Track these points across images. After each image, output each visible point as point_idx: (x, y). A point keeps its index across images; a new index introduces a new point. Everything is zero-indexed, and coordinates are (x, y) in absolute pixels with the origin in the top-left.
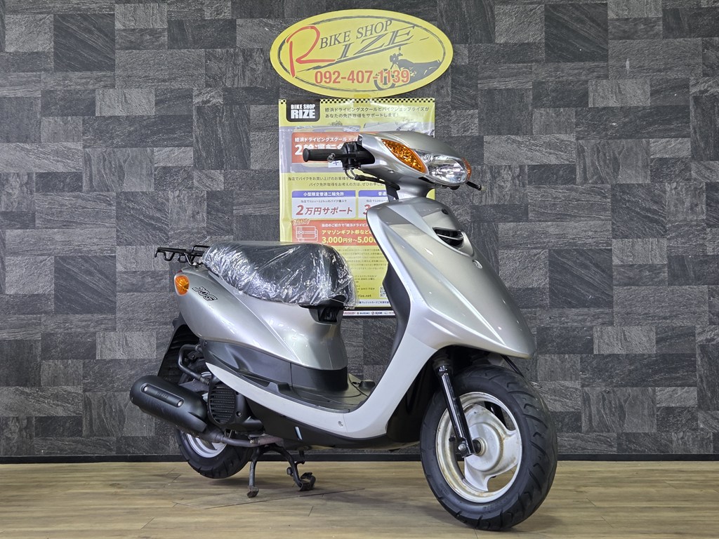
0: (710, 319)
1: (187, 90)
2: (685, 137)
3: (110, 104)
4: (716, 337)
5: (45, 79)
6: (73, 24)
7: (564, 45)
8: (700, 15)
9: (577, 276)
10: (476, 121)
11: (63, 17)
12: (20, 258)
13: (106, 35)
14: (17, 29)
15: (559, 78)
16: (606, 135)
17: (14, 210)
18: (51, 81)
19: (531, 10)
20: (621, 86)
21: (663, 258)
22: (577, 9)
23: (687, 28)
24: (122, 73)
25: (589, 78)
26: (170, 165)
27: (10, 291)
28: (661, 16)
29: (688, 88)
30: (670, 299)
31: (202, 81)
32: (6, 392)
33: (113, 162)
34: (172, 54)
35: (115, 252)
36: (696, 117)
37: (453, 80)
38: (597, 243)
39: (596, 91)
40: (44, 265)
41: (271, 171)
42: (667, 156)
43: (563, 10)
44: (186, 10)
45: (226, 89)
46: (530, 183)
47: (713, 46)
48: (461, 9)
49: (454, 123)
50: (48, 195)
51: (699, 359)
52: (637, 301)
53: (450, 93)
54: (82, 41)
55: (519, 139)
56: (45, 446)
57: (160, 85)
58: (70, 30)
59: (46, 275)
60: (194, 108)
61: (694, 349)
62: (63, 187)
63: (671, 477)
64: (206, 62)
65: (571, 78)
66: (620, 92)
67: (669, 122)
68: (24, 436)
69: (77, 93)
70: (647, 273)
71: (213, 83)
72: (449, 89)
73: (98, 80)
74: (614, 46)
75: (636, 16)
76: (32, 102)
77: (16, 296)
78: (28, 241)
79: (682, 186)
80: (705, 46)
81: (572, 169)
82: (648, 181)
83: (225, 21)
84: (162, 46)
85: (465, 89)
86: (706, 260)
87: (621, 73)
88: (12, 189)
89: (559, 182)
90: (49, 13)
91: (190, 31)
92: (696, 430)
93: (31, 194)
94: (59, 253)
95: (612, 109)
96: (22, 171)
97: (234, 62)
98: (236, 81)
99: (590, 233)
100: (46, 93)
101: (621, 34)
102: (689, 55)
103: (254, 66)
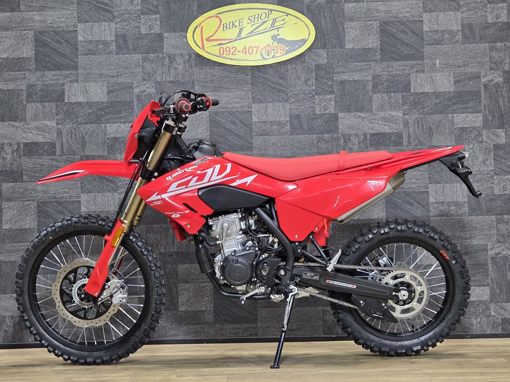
0: (498, 239)
1: (129, 84)
2: (478, 113)
3: (75, 94)
4: (502, 252)
5: (28, 76)
6: (48, 38)
7: (393, 50)
8: (487, 27)
9: (405, 210)
10: (333, 103)
11: (41, 33)
12: (12, 203)
13: (71, 45)
14: (8, 41)
15: (390, 72)
16: (424, 112)
17: (7, 169)
18: (33, 78)
19: (370, 25)
20: (433, 78)
21: (464, 197)
22: (402, 24)
23: (478, 36)
24: (83, 72)
25: (411, 72)
26: (119, 136)
27: (6, 226)
28: (460, 28)
29: (480, 78)
30: (469, 226)
31: (140, 77)
32: (3, 298)
33: (78, 135)
34: (118, 58)
35: (80, 198)
36: (486, 99)
37: (316, 74)
38: (419, 187)
39: (416, 81)
40: (30, 208)
42: (466, 126)
43: (392, 25)
44: (128, 27)
45: (156, 82)
46: (371, 145)
47: (496, 49)
48: (321, 25)
49: (317, 104)
50: (32, 158)
51: (490, 267)
52: (447, 227)
53: (314, 83)
54: (55, 50)
55: (363, 115)
57: (110, 80)
58: (46, 42)
59: (31, 215)
60: (134, 95)
61: (487, 260)
62: (43, 153)
63: (474, 350)
64: (143, 63)
65: (398, 72)
66: (433, 82)
67: (467, 102)
68: (17, 329)
69: (52, 86)
70: (454, 208)
71: (148, 78)
72: (314, 81)
73: (66, 76)
74: (428, 50)
75: (443, 29)
76: (19, 93)
77: (10, 230)
78: (18, 191)
79: (477, 147)
80: (491, 50)
81: (400, 136)
82: (453, 144)
83: (156, 34)
84: (110, 52)
85: (324, 80)
86: (494, 198)
87: (433, 68)
88: (6, 154)
89: (391, 145)
90: (31, 30)
91: (131, 41)
92: (489, 316)
93: (20, 157)
94: (40, 199)
95: (427, 93)
96: (13, 142)
97: (162, 63)
98: (164, 77)
99: (414, 180)
100: (30, 86)
101: (433, 41)
102: (480, 55)
103: (177, 66)
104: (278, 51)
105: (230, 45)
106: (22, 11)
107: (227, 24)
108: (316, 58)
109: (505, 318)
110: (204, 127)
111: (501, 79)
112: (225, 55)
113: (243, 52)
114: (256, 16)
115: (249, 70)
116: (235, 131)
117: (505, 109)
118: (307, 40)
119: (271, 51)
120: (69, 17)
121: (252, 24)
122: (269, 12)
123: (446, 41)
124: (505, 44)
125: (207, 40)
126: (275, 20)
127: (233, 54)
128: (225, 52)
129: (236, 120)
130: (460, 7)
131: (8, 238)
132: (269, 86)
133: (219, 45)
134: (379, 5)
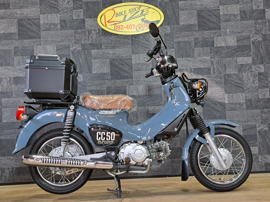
0: (261, 122)
1: (68, 45)
2: (250, 56)
3: (39, 51)
4: (264, 128)
5: (15, 42)
6: (25, 22)
7: (205, 25)
8: (253, 12)
9: (213, 108)
10: (174, 53)
11: (21, 20)
12: (7, 109)
13: (37, 26)
14: (4, 25)
15: (203, 36)
16: (221, 56)
17: (5, 91)
18: (17, 43)
19: (192, 12)
20: (226, 39)
21: (244, 100)
22: (209, 11)
23: (248, 17)
24: (43, 40)
25: (214, 36)
27: (4, 121)
28: (239, 13)
29: (250, 39)
30: (247, 115)
31: (73, 42)
32: (4, 159)
34: (62, 32)
36: (253, 49)
37: (165, 38)
38: (220, 96)
39: (217, 41)
41: (100, 74)
42: (243, 63)
43: (204, 12)
44: (67, 16)
45: (82, 44)
46: (194, 75)
47: (258, 23)
48: (167, 13)
50: (17, 85)
51: (258, 136)
52: (235, 116)
54: (29, 29)
55: (190, 59)
56: (19, 178)
57: (58, 44)
58: (24, 25)
60: (71, 51)
61: (256, 133)
62: (23, 82)
64: (75, 35)
65: (207, 36)
66: (225, 41)
67: (244, 51)
68: (11, 175)
70: (238, 106)
71: (77, 42)
73: (35, 42)
74: (223, 24)
75: (230, 13)
76: (10, 51)
77: (6, 123)
78: (10, 102)
79: (249, 74)
80: (255, 24)
81: (209, 69)
82: (237, 73)
83: (81, 19)
84: (57, 29)
85: (169, 42)
86: (259, 100)
87: (226, 34)
88: (4, 83)
89: (205, 74)
90: (16, 19)
91: (68, 23)
92: (258, 162)
93: (11, 85)
95: (223, 47)
96: (7, 77)
97: (85, 35)
98: (86, 41)
99: (217, 92)
100: (15, 48)
101: (225, 20)
102: (250, 27)
103: (93, 36)
104: (145, 27)
105: (120, 24)
106: (11, 9)
107: (118, 13)
108: (165, 30)
109: (266, 163)
110: (107, 67)
111: (261, 39)
112: (117, 30)
113: (126, 28)
114: (133, 9)
115: (130, 37)
116: (123, 69)
117: (263, 54)
118: (160, 21)
119: (141, 27)
120: (35, 11)
121: (131, 13)
122: (139, 7)
123: (232, 20)
124: (263, 21)
125: (108, 22)
126: (143, 11)
127: (121, 29)
128: (117, 28)
129: (124, 63)
130: (238, 2)
131: (5, 127)
132: (141, 45)
133: (114, 24)
134: (196, 2)
